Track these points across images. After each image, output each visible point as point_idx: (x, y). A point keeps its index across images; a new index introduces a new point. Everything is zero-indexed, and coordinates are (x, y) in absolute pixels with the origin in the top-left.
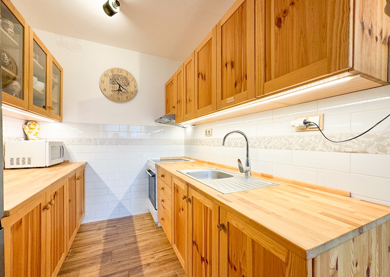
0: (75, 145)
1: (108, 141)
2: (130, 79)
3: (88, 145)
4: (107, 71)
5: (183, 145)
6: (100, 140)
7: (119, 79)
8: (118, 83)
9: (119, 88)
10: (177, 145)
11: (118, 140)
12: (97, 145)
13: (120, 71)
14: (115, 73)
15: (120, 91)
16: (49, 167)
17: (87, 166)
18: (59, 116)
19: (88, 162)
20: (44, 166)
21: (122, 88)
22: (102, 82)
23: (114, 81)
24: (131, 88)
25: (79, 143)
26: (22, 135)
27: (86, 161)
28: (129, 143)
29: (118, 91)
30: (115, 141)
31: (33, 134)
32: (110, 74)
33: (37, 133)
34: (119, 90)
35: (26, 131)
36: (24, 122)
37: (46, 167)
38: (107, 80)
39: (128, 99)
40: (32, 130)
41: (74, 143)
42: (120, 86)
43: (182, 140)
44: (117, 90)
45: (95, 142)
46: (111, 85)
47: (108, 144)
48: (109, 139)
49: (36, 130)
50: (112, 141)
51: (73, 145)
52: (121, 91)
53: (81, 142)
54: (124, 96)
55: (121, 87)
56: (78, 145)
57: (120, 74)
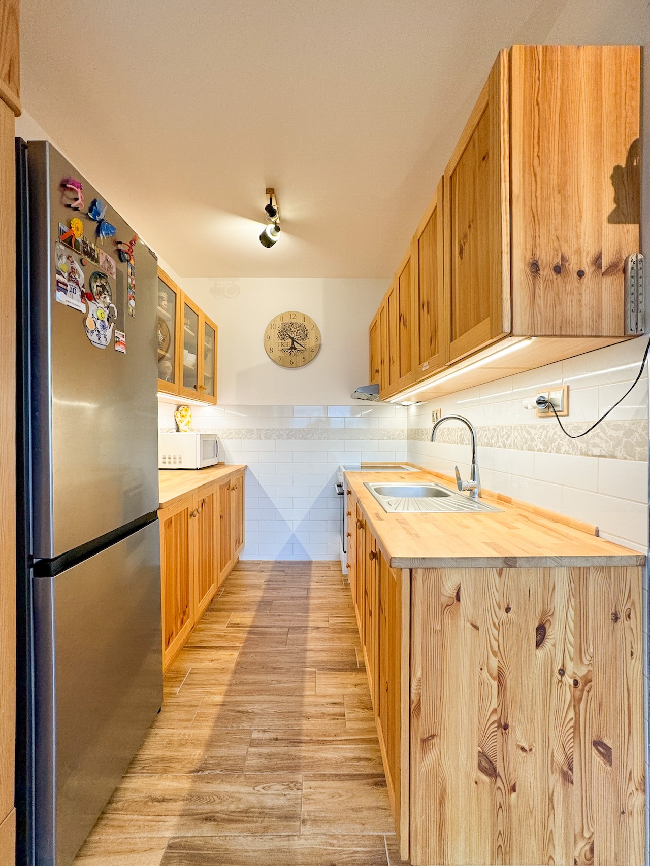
0: (232, 438)
1: (277, 434)
2: (308, 328)
3: (250, 439)
4: (274, 320)
5: (404, 439)
6: (265, 431)
7: (292, 329)
8: (291, 335)
9: (293, 344)
10: (393, 439)
11: (292, 431)
12: (261, 439)
13: (293, 316)
14: (287, 320)
15: (293, 350)
16: (201, 469)
17: (247, 472)
18: (212, 396)
19: (248, 466)
20: (195, 468)
21: (297, 343)
22: (268, 337)
23: (284, 333)
24: (310, 343)
25: (236, 436)
26: (174, 426)
27: (246, 464)
28: (308, 436)
29: (290, 350)
30: (287, 432)
31: (185, 423)
32: (279, 323)
33: (189, 422)
34: (293, 348)
35: (177, 419)
36: (175, 407)
37: (197, 469)
38: (275, 334)
39: (306, 362)
40: (183, 419)
41: (231, 437)
42: (293, 341)
43: (402, 431)
44: (289, 348)
45: (258, 434)
46: (280, 341)
47: (276, 438)
48: (278, 430)
49: (188, 418)
50: (281, 432)
51: (230, 439)
52: (295, 349)
53: (239, 435)
54: (300, 357)
55: (295, 343)
56: (236, 438)
57: (293, 321)
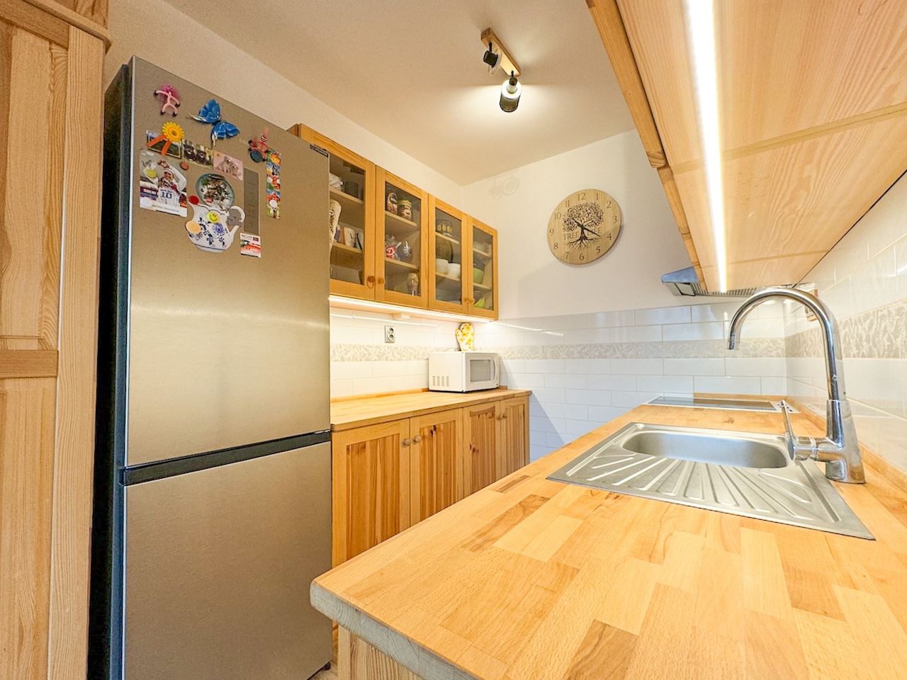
0: (515, 358)
1: (566, 351)
2: (603, 206)
3: (534, 358)
4: (559, 208)
6: (552, 348)
7: (582, 213)
8: (580, 222)
10: (755, 356)
11: (584, 348)
12: (547, 358)
13: (581, 197)
14: (573, 204)
15: (584, 241)
16: (467, 392)
17: (531, 398)
18: (492, 310)
19: (533, 392)
20: (461, 391)
21: (588, 230)
22: (551, 231)
23: (571, 222)
24: (607, 226)
25: (519, 356)
27: (528, 389)
28: (607, 354)
29: (579, 242)
30: (579, 349)
31: (465, 342)
32: (565, 210)
33: (470, 340)
34: (583, 238)
35: (458, 338)
38: (560, 223)
39: (602, 254)
40: (465, 337)
41: (513, 356)
42: (583, 228)
44: (578, 239)
45: (543, 352)
46: (566, 233)
47: (565, 357)
48: (567, 347)
49: (469, 336)
50: (572, 349)
51: (512, 359)
52: (586, 238)
53: (522, 354)
54: (593, 247)
55: (585, 231)
57: (583, 202)
